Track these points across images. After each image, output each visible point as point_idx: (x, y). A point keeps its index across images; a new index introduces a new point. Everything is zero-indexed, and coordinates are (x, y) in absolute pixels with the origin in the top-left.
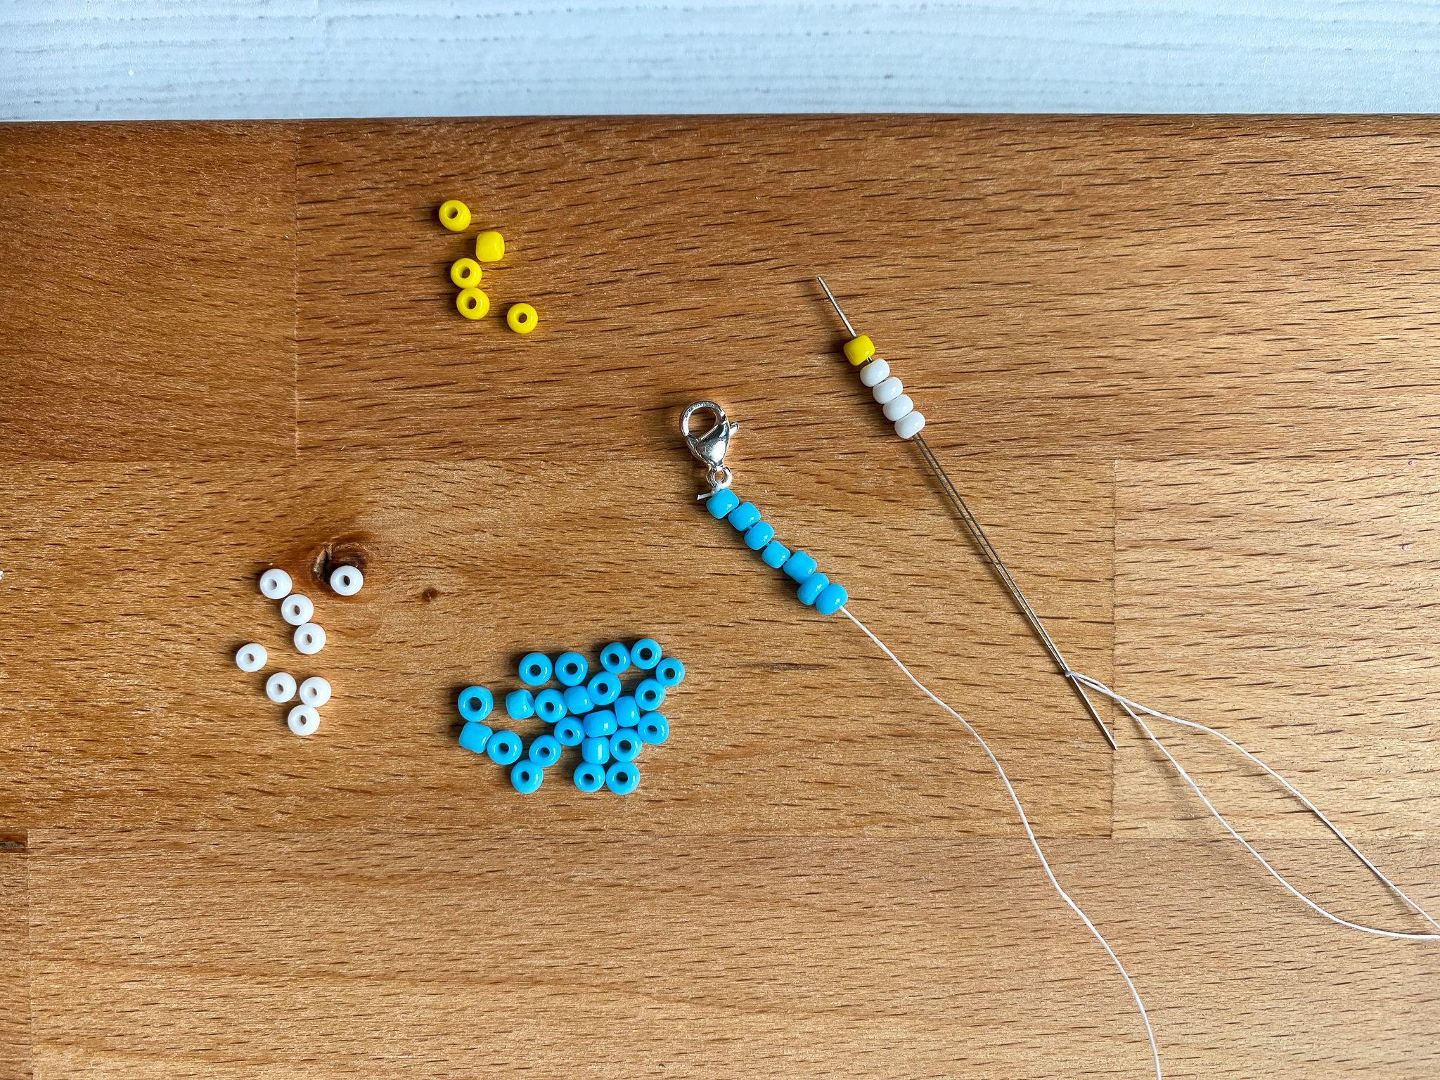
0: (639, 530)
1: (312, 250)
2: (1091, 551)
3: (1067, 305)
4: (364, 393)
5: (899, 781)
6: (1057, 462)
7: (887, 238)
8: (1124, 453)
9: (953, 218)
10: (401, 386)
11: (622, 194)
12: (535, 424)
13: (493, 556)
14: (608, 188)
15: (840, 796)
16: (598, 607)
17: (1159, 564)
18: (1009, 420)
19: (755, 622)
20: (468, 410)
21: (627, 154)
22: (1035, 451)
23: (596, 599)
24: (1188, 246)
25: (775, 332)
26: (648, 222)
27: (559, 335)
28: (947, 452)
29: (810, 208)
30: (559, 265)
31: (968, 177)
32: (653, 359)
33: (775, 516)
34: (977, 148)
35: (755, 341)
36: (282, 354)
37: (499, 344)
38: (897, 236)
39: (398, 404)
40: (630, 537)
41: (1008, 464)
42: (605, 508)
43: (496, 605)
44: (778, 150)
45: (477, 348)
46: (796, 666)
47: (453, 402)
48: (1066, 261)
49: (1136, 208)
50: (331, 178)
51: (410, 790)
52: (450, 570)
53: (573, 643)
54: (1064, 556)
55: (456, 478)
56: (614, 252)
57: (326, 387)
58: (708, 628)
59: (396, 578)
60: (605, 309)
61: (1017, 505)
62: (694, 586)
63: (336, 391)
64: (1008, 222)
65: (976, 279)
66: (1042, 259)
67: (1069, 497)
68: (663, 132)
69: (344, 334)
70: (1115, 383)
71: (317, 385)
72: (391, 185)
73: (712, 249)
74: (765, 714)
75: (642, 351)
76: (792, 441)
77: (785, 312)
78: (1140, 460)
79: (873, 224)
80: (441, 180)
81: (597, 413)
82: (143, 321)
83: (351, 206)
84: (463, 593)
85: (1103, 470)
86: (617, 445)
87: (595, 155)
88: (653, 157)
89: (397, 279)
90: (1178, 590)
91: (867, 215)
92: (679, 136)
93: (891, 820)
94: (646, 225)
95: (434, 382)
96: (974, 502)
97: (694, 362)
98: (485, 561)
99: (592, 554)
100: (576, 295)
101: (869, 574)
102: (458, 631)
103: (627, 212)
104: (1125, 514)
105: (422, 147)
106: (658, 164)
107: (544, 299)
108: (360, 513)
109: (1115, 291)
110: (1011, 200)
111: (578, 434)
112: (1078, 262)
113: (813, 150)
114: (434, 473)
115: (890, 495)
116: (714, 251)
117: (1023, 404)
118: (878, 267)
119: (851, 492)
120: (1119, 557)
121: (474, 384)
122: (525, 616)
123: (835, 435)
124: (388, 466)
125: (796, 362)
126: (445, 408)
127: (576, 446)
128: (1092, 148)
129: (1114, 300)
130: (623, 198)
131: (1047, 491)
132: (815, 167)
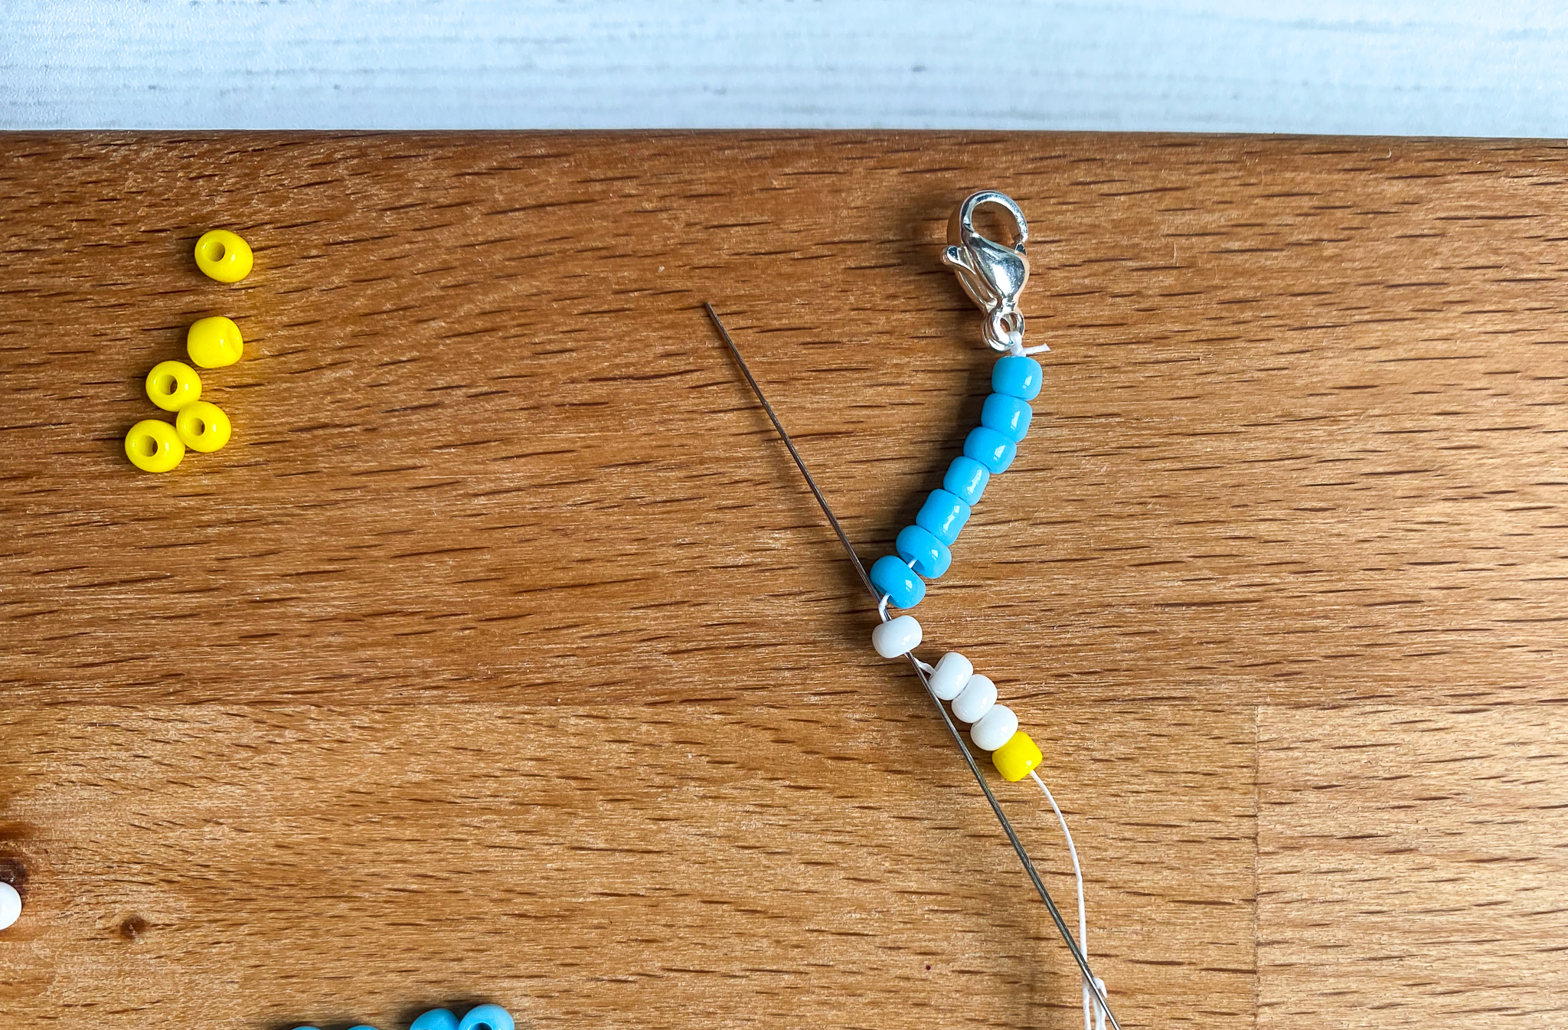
0: (476, 821)
2: (1218, 854)
3: (1179, 450)
4: (19, 592)
6: (1163, 710)
7: (884, 339)
8: (1273, 695)
10: (80, 582)
11: (445, 261)
12: (300, 644)
13: (234, 865)
14: (421, 252)
16: (409, 950)
17: (1330, 877)
18: (1085, 641)
19: (672, 974)
20: (190, 621)
21: (453, 196)
22: (1128, 691)
23: (405, 937)
24: (1381, 354)
25: (701, 492)
26: (488, 307)
27: (339, 496)
29: (758, 286)
30: (339, 379)
32: (496, 534)
33: (704, 797)
34: (1035, 189)
35: (668, 507)
37: (241, 512)
38: (902, 336)
39: (75, 612)
40: (460, 833)
41: (1084, 713)
42: (418, 784)
43: (241, 945)
44: (703, 189)
45: (205, 518)
47: (165, 607)
48: (1179, 378)
49: (1296, 289)
52: (166, 887)
53: (368, 1009)
54: (1175, 863)
55: (172, 735)
56: (431, 359)
58: (593, 985)
59: (78, 900)
60: (415, 451)
61: (1098, 779)
62: (568, 914)
64: (1084, 314)
66: (1140, 377)
67: (1182, 767)
68: (513, 159)
70: (1257, 580)
72: (59, 246)
73: (594, 353)
75: (477, 522)
76: (734, 672)
77: (718, 460)
78: (1298, 706)
79: (863, 315)
80: (143, 238)
81: (403, 624)
84: (186, 925)
85: (1238, 723)
86: (437, 679)
87: (399, 197)
88: (496, 201)
89: (72, 403)
90: (1361, 918)
91: (852, 299)
92: (539, 166)
94: (484, 313)
95: (136, 575)
97: (566, 540)
98: (223, 872)
99: (397, 861)
100: (367, 430)
101: (862, 891)
102: (181, 988)
103: (452, 292)
104: (1274, 794)
105: (110, 181)
106: (505, 212)
107: (315, 437)
108: (15, 793)
109: (1260, 428)
110: (1090, 275)
111: (372, 660)
112: (1199, 380)
113: (762, 190)
114: (135, 725)
115: (894, 762)
116: (598, 356)
117: (1108, 615)
118: (872, 386)
119: (829, 758)
120: (1264, 865)
121: (201, 578)
122: (290, 963)
123: (804, 662)
124: (62, 715)
125: (737, 542)
126: (153, 618)
127: (369, 680)
128: (1225, 189)
129: (1259, 443)
130: (446, 269)
131: (1148, 756)
132: (765, 218)
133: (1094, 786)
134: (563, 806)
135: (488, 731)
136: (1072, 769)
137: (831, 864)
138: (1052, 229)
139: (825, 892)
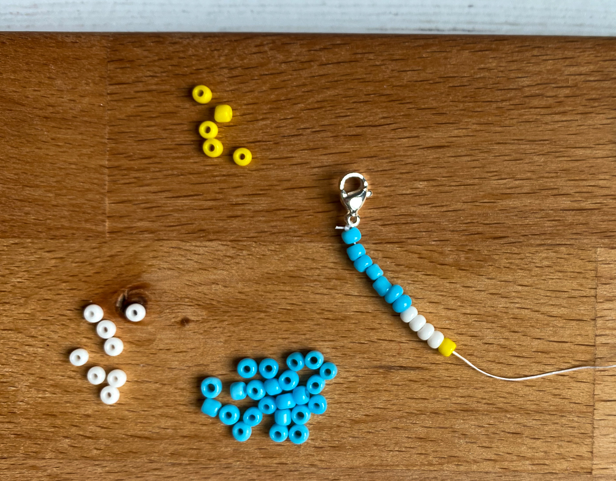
0: (312, 285)
1: (117, 113)
2: (582, 302)
3: (570, 154)
4: (148, 199)
5: (465, 438)
6: (563, 249)
7: (462, 112)
8: (603, 244)
9: (503, 101)
10: (169, 196)
11: (304, 82)
12: (249, 220)
13: (223, 299)
14: (295, 79)
15: (430, 447)
16: (286, 331)
18: (534, 223)
19: (381, 341)
20: (209, 211)
21: (306, 58)
22: (549, 242)
23: (285, 326)
25: (394, 167)
26: (319, 100)
27: (265, 167)
28: (496, 241)
29: (417, 93)
30: (265, 125)
31: (513, 75)
32: (321, 181)
33: (393, 278)
34: (518, 58)
35: (383, 173)
36: (99, 176)
37: (228, 172)
38: (468, 111)
39: (167, 207)
40: (306, 289)
41: (533, 249)
42: (291, 271)
43: (224, 328)
44: (398, 57)
45: (215, 174)
46: (405, 368)
47: (200, 206)
48: (571, 127)
50: (129, 69)
51: (172, 437)
52: (197, 307)
53: (270, 352)
54: (566, 305)
55: (201, 252)
56: (299, 118)
57: (124, 196)
58: (352, 344)
59: (165, 311)
60: (292, 151)
61: (538, 274)
62: (344, 319)
63: (130, 198)
64: (536, 103)
65: (515, 138)
66: (556, 126)
67: (569, 270)
68: (329, 45)
69: (135, 164)
70: (598, 202)
71: (119, 194)
72: (164, 74)
73: (357, 117)
74: (385, 396)
75: (314, 177)
76: (404, 233)
77: (401, 156)
79: (455, 103)
80: (195, 72)
81: (287, 213)
82: (15, 154)
83: (140, 87)
84: (204, 321)
85: (590, 254)
86: (299, 234)
87: (287, 58)
88: (323, 60)
89: (168, 131)
91: (451, 98)
92: (338, 48)
93: (459, 461)
94: (318, 102)
95: (190, 194)
96: (512, 271)
98: (219, 302)
99: (283, 298)
100: (275, 143)
101: (450, 313)
102: (202, 344)
103: (306, 94)
104: (603, 280)
105: (183, 51)
106: (325, 65)
107: (256, 145)
108: (144, 272)
109: (600, 146)
110: (538, 90)
111: (275, 226)
112: (578, 128)
113: (419, 58)
114: (188, 248)
115: (462, 266)
116: (359, 118)
117: (543, 213)
118: (457, 129)
119: (439, 264)
120: (599, 306)
121: (213, 196)
122: (242, 335)
123: (430, 229)
124: (161, 244)
125: (407, 185)
126: (196, 209)
127: (274, 233)
128: (588, 58)
129: (599, 151)
130: (304, 85)
131: (556, 266)
132: (420, 68)
133: (536, 276)
134: (343, 280)
135: (317, 252)
136: (528, 270)
137: (438, 303)
138: (525, 73)
139: (436, 313)
